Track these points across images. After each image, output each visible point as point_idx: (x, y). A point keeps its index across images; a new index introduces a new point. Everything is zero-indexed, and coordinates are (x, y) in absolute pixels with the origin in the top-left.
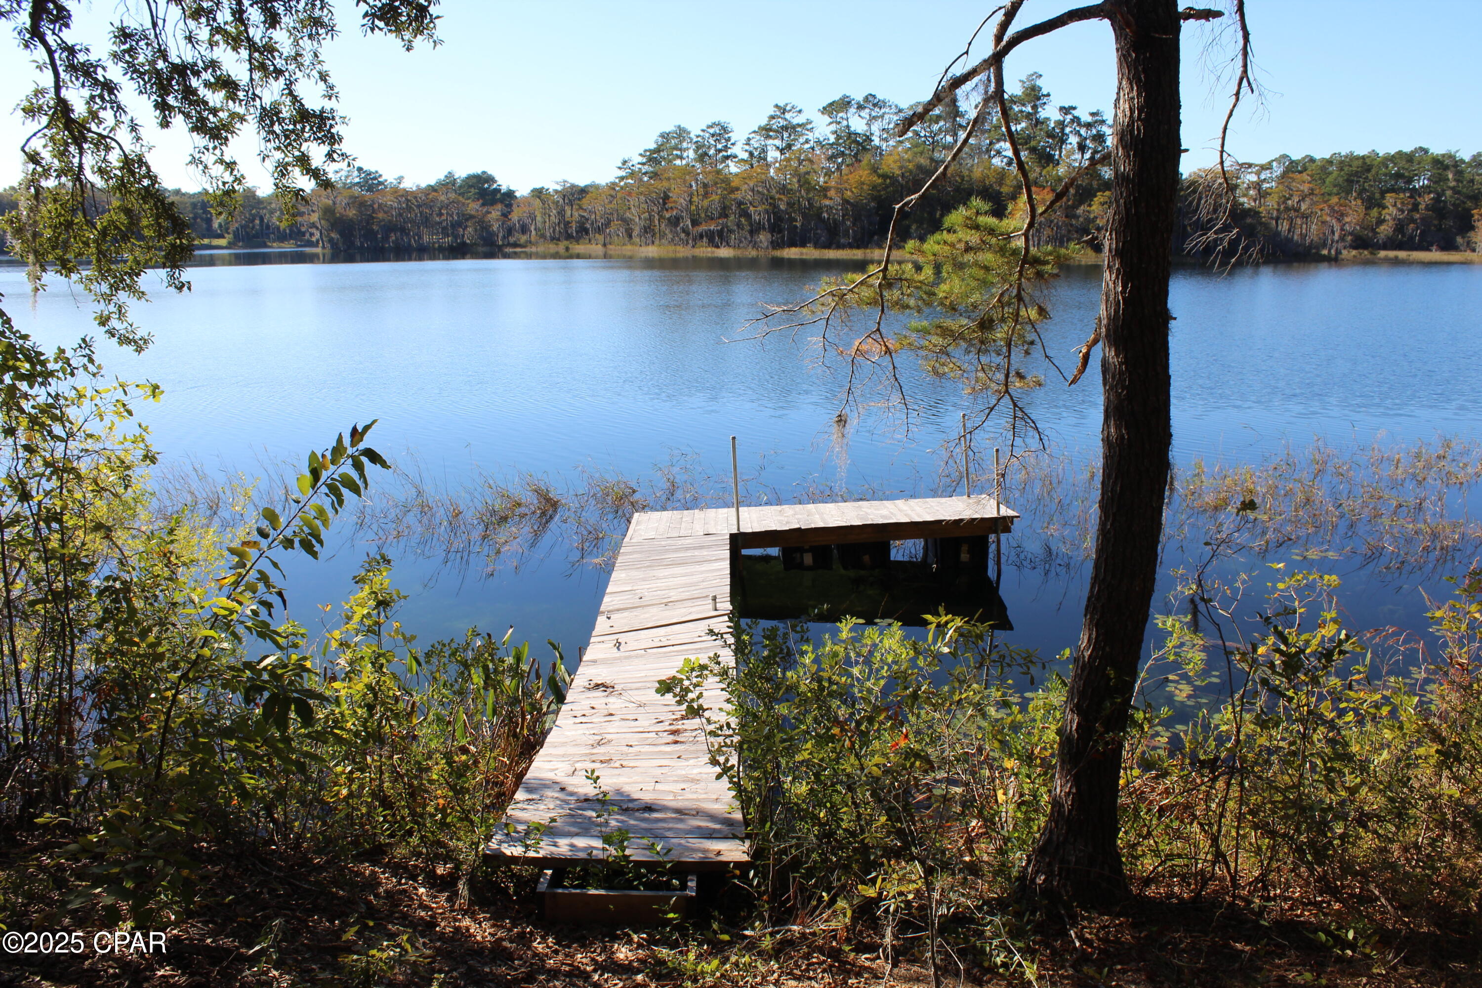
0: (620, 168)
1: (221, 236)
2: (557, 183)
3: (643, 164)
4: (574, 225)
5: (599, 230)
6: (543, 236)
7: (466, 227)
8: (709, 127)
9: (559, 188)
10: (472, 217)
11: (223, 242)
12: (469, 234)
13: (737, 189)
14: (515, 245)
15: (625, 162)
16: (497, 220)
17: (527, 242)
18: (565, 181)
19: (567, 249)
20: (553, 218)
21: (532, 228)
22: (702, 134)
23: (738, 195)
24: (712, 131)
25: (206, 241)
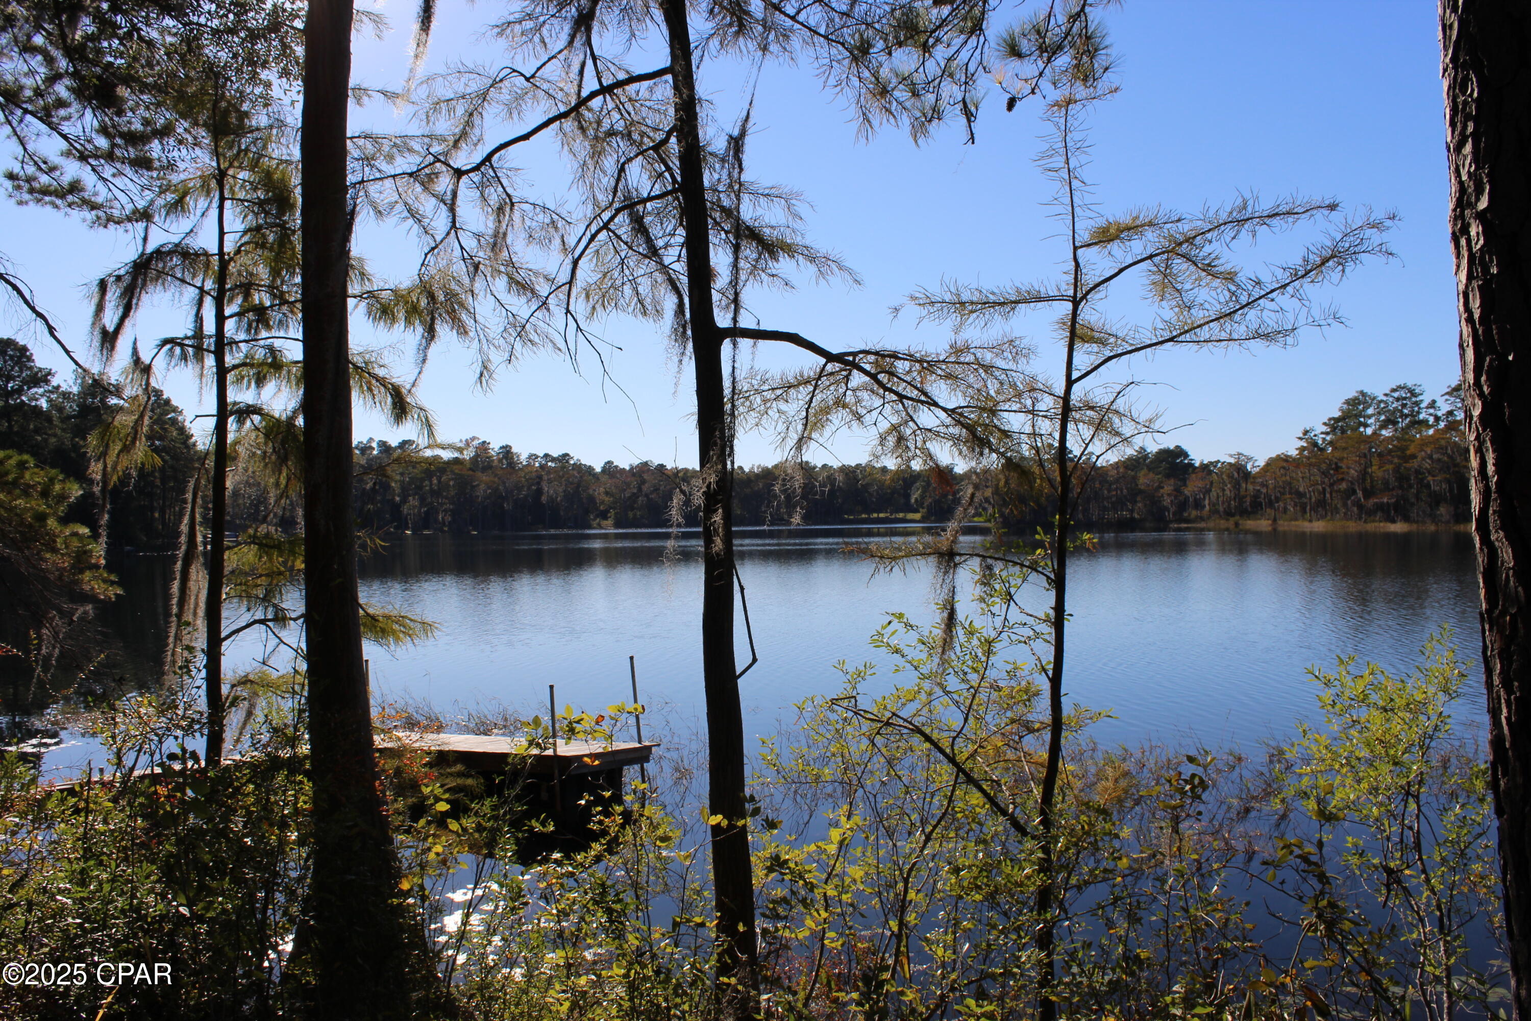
0: (1300, 439)
1: (916, 511)
2: (1231, 456)
3: (1327, 433)
4: (1248, 499)
5: (1270, 504)
6: (1216, 512)
7: (1136, 502)
8: (1394, 390)
9: (1232, 461)
10: (1141, 492)
11: (917, 516)
12: (1139, 510)
13: (1414, 456)
14: (1187, 521)
15: (1306, 432)
16: (1169, 495)
17: (1197, 517)
18: (1239, 454)
19: (1237, 524)
20: (1228, 492)
21: (1207, 502)
22: (1385, 398)
23: (1414, 464)
24: (1396, 395)
25: (901, 515)
